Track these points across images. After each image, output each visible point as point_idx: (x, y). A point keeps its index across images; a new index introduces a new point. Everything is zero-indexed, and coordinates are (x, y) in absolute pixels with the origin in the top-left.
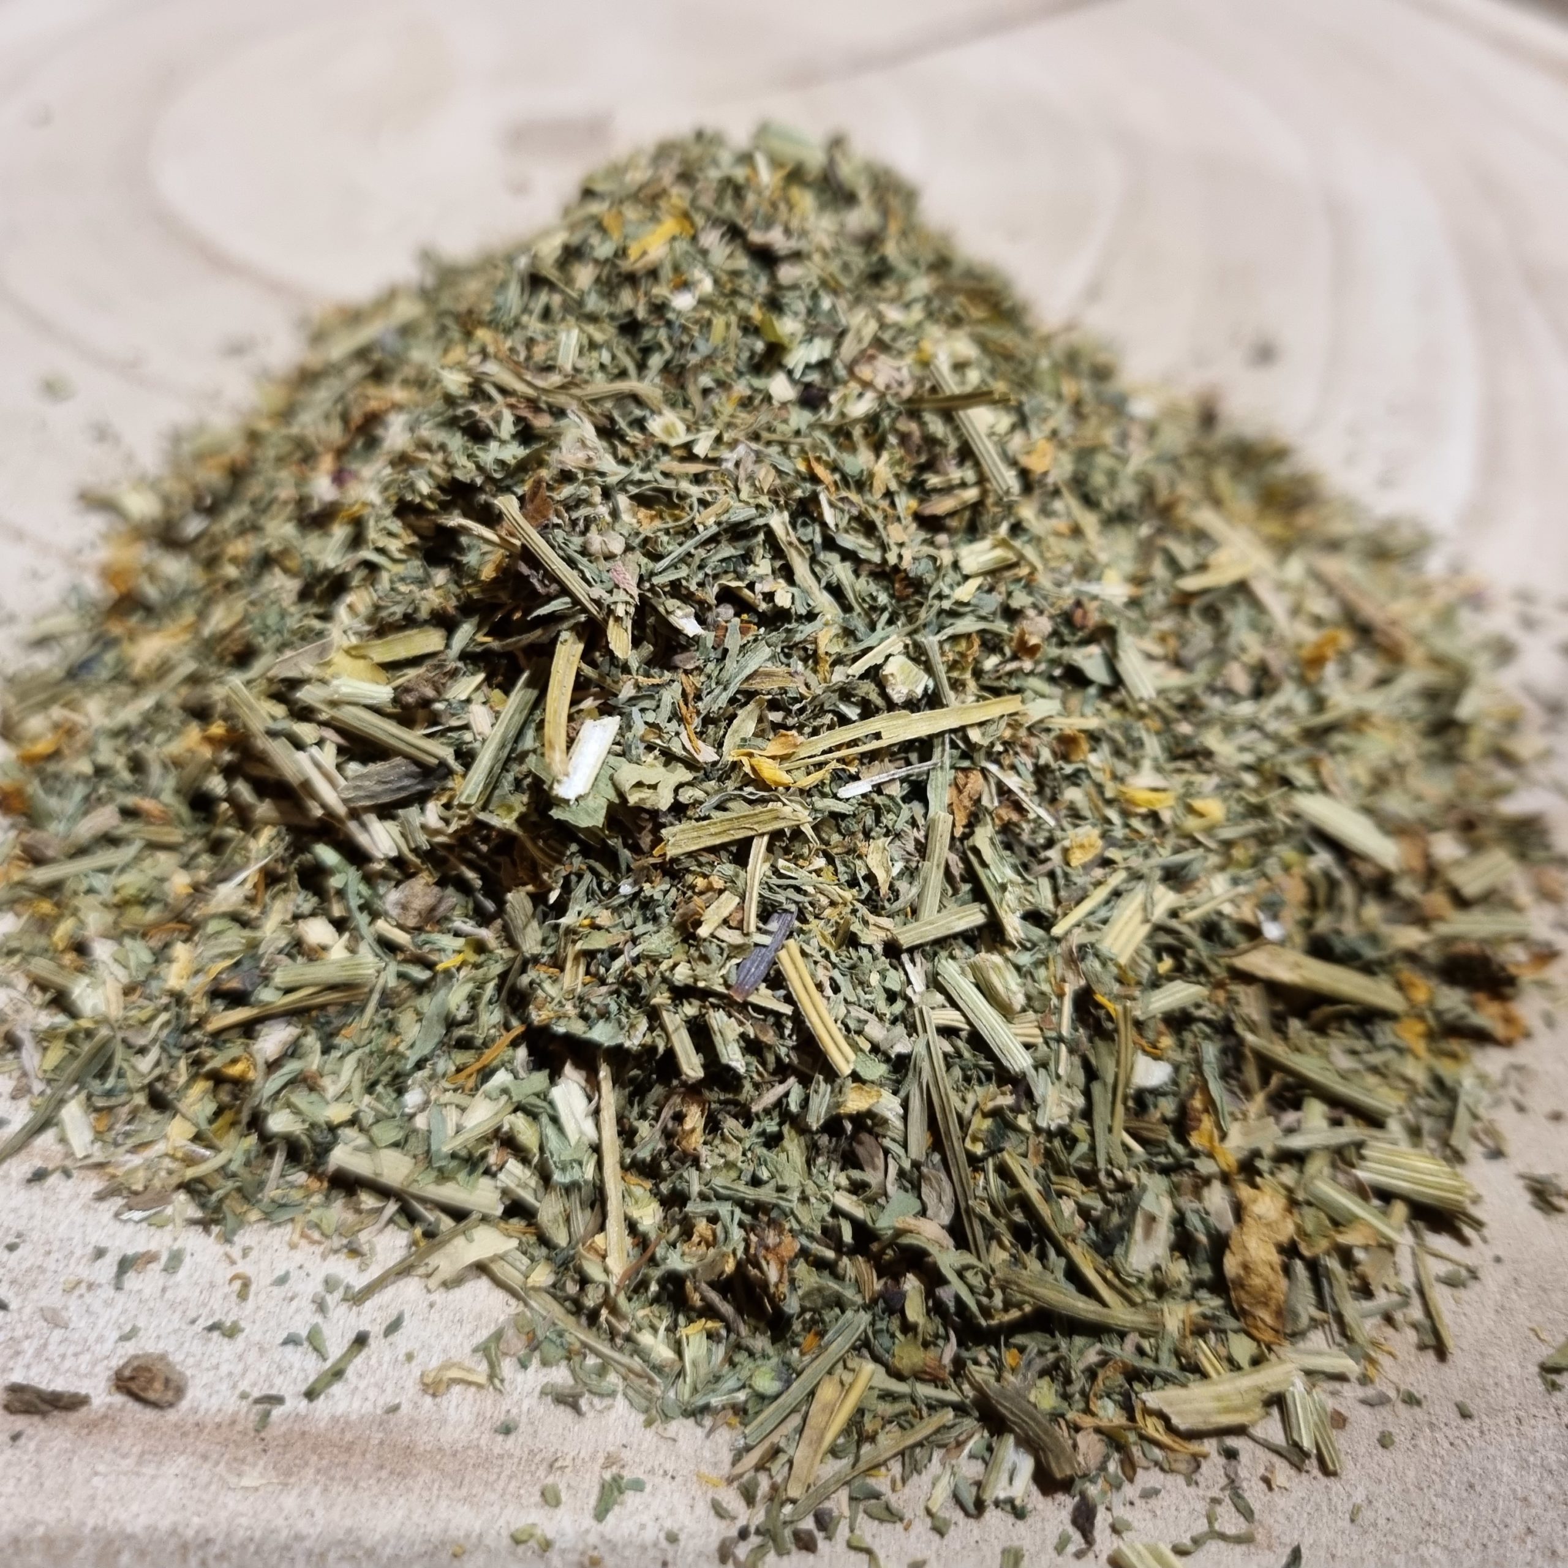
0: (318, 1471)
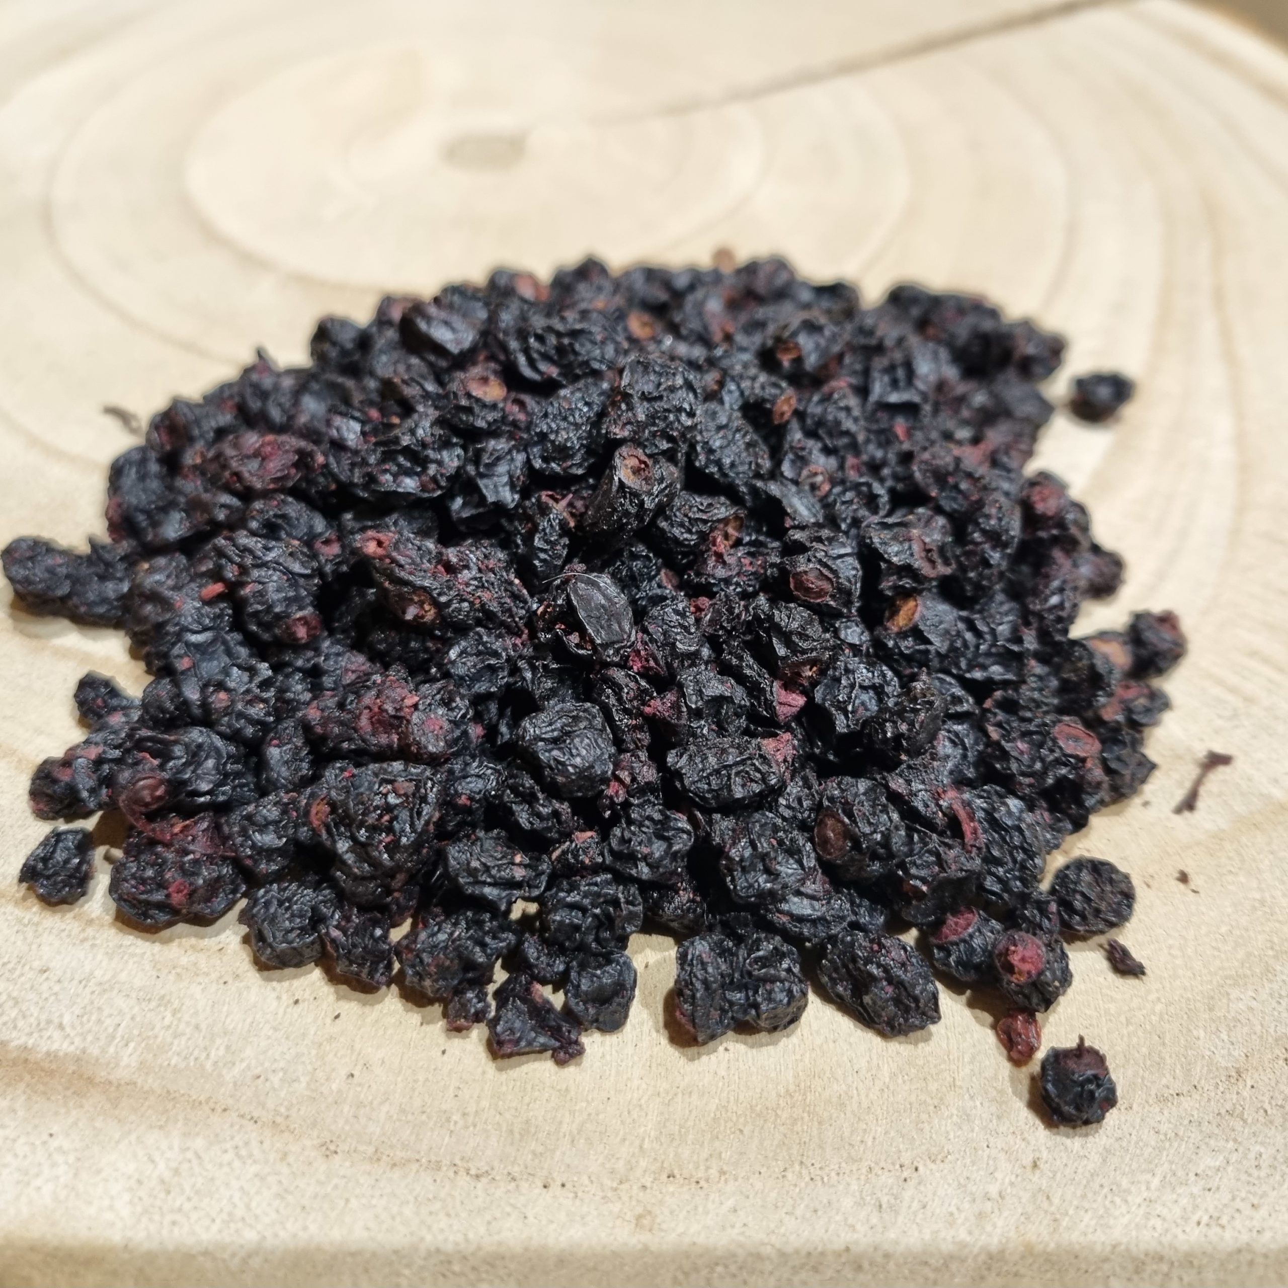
0: (28, 1085)
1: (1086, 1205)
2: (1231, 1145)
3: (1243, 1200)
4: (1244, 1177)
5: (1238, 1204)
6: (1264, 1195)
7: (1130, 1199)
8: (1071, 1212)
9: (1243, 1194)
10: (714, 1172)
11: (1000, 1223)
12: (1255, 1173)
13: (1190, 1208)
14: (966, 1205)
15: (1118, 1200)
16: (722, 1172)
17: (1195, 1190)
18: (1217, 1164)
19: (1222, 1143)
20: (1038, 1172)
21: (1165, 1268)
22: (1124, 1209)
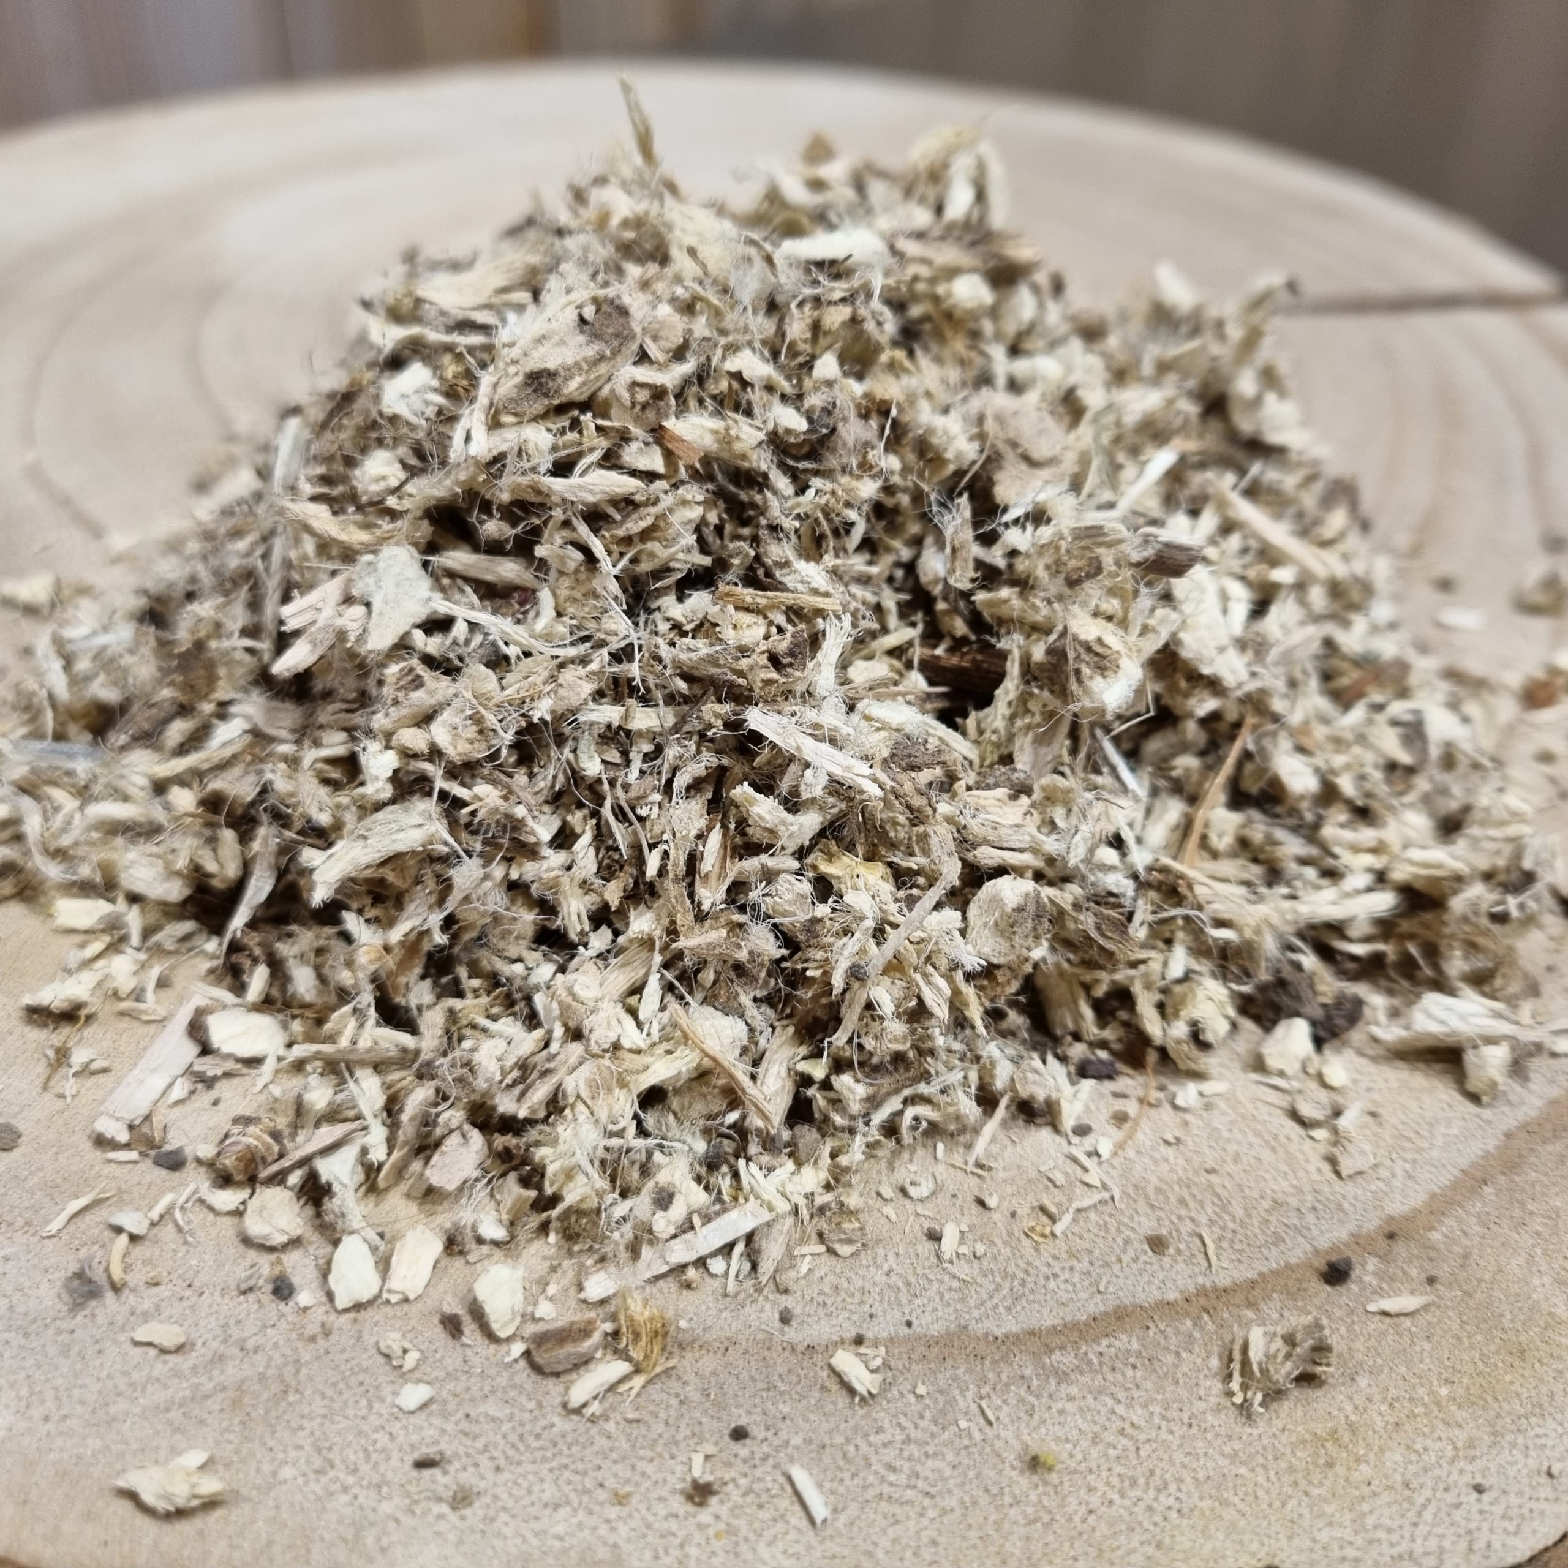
1: (329, 1392)
2: (531, 1405)
3: (492, 1458)
4: (513, 1438)
5: (484, 1461)
6: (519, 1463)
7: (376, 1405)
8: (308, 1393)
9: (496, 1454)
10: (20, 1222)
11: (230, 1371)
12: (531, 1440)
13: (428, 1440)
14: (215, 1344)
15: (364, 1402)
16: (28, 1224)
17: (449, 1427)
18: (499, 1414)
19: (523, 1400)
20: (311, 1346)
21: (350, 1480)
22: (364, 1412)
